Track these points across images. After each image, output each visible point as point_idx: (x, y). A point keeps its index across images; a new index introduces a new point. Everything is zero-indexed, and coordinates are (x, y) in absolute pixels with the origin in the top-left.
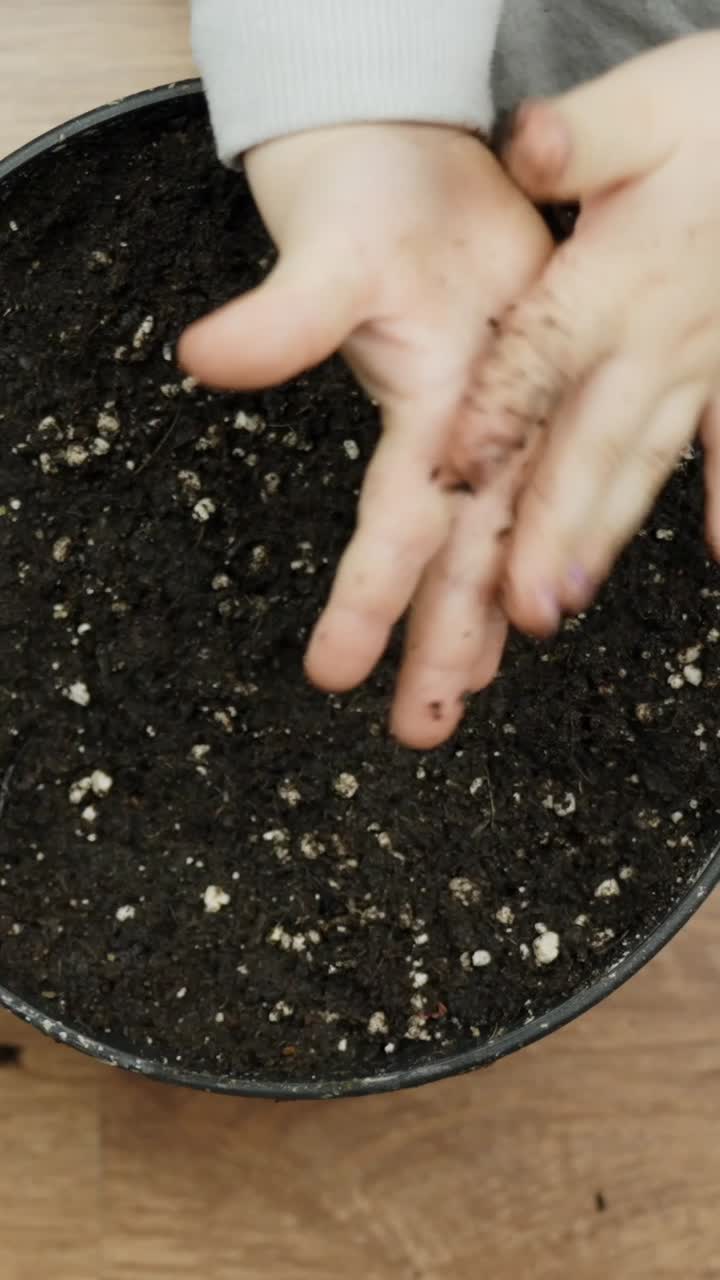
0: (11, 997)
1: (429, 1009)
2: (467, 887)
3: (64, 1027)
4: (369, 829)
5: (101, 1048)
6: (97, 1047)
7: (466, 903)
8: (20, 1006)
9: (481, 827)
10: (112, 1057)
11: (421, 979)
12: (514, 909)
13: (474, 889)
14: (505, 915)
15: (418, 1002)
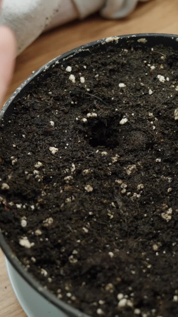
0: (29, 80)
1: (8, 207)
2: (50, 222)
3: (18, 92)
4: (73, 196)
5: (10, 102)
6: (10, 101)
7: (44, 222)
8: (26, 82)
9: (70, 228)
10: (6, 105)
11: (19, 206)
12: (40, 236)
13: (49, 224)
14: (39, 232)
15: (11, 204)
